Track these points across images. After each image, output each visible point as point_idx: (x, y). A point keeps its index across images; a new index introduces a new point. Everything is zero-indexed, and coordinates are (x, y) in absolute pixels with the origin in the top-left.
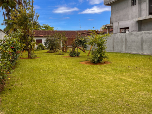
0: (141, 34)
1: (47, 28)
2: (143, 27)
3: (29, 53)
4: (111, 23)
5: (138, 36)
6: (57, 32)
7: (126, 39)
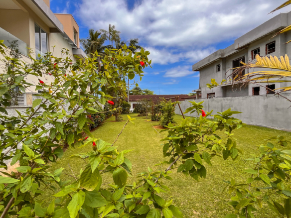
0: (221, 100)
1: (147, 92)
2: (228, 93)
3: (116, 117)
4: (200, 88)
5: (218, 102)
6: (155, 96)
7: (209, 105)
